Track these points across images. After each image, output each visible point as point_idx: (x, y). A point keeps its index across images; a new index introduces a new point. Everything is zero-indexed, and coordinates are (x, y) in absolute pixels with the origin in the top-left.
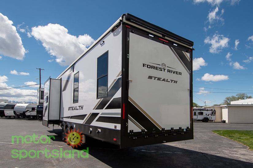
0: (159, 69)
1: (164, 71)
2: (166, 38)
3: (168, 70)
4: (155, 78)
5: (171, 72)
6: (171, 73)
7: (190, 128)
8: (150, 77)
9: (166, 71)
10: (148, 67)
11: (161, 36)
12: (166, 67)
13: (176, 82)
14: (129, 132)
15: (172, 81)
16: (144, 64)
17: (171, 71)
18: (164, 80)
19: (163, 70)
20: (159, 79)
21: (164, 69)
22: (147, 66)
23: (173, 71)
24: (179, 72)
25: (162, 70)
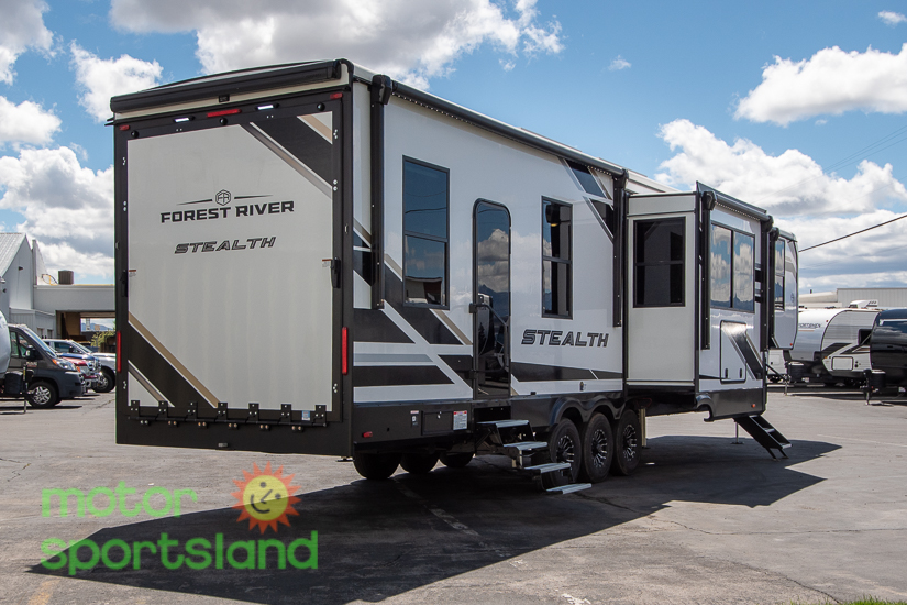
0: (208, 215)
1: (225, 216)
2: (233, 99)
3: (238, 208)
4: (196, 246)
5: (248, 213)
6: (251, 213)
7: (329, 409)
8: (182, 248)
9: (232, 213)
10: (174, 220)
11: (215, 102)
12: (233, 198)
13: (270, 242)
14: (130, 404)
15: (253, 242)
16: (163, 215)
17: (251, 207)
18: (224, 246)
19: (221, 213)
20: (208, 247)
21: (225, 210)
22: (171, 216)
23: (257, 206)
24: (283, 204)
25: (217, 216)
